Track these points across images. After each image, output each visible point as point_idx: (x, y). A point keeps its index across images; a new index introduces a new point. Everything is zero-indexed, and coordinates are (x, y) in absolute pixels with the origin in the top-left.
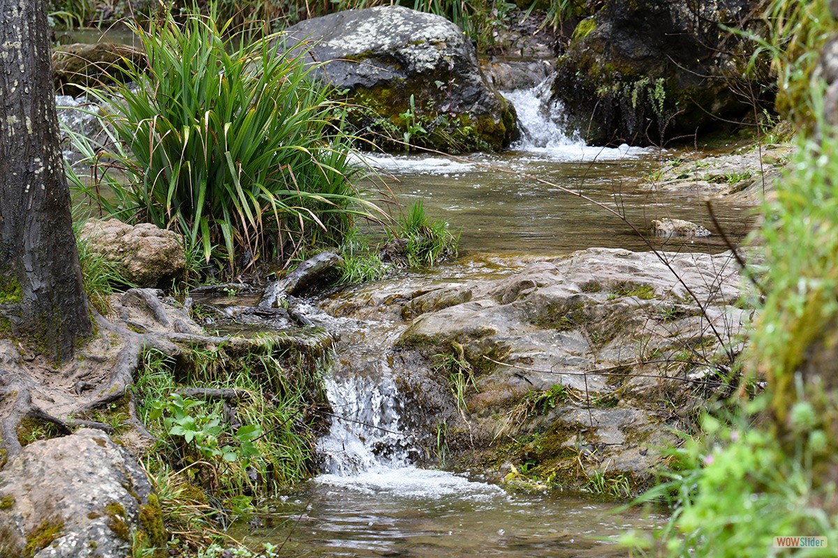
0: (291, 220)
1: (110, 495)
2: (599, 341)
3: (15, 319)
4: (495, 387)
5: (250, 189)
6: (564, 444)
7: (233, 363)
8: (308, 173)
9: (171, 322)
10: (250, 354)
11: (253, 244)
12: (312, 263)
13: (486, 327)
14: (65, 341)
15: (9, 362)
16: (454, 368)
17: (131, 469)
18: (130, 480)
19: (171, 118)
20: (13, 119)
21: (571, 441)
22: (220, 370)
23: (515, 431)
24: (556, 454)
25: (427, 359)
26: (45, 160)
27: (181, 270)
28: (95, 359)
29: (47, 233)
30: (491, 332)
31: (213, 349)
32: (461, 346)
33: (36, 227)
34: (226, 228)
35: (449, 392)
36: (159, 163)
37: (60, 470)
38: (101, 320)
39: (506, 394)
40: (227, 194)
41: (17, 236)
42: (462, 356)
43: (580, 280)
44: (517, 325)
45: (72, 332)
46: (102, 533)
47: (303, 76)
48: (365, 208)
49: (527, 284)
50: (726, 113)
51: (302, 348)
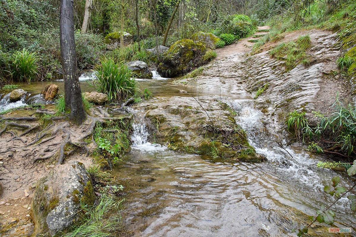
0: (126, 91)
1: (75, 187)
2: (183, 117)
3: (69, 117)
4: (164, 126)
5: (119, 87)
6: (179, 139)
7: (115, 123)
8: (128, 84)
9: (103, 114)
10: (118, 121)
11: (119, 95)
12: (129, 100)
13: (162, 114)
14: (80, 121)
15: (67, 127)
16: (156, 122)
17: (82, 175)
18: (82, 178)
19: (106, 75)
20: (68, 76)
21: (180, 138)
22: (112, 125)
23: (168, 135)
24: (177, 141)
25: (151, 120)
26: (75, 84)
27: (107, 101)
28: (86, 124)
29: (76, 99)
30: (163, 115)
31: (111, 121)
32: (157, 118)
33: (73, 98)
34: (115, 94)
35: (155, 127)
36: (103, 82)
37: (61, 178)
38: (88, 116)
39: (166, 128)
40: (115, 87)
41: (69, 100)
42: (157, 120)
43: (178, 105)
44: (167, 113)
45: (81, 119)
46: (70, 204)
47: (127, 68)
48: (138, 90)
49: (169, 106)
50: (177, 74)
51: (128, 119)
